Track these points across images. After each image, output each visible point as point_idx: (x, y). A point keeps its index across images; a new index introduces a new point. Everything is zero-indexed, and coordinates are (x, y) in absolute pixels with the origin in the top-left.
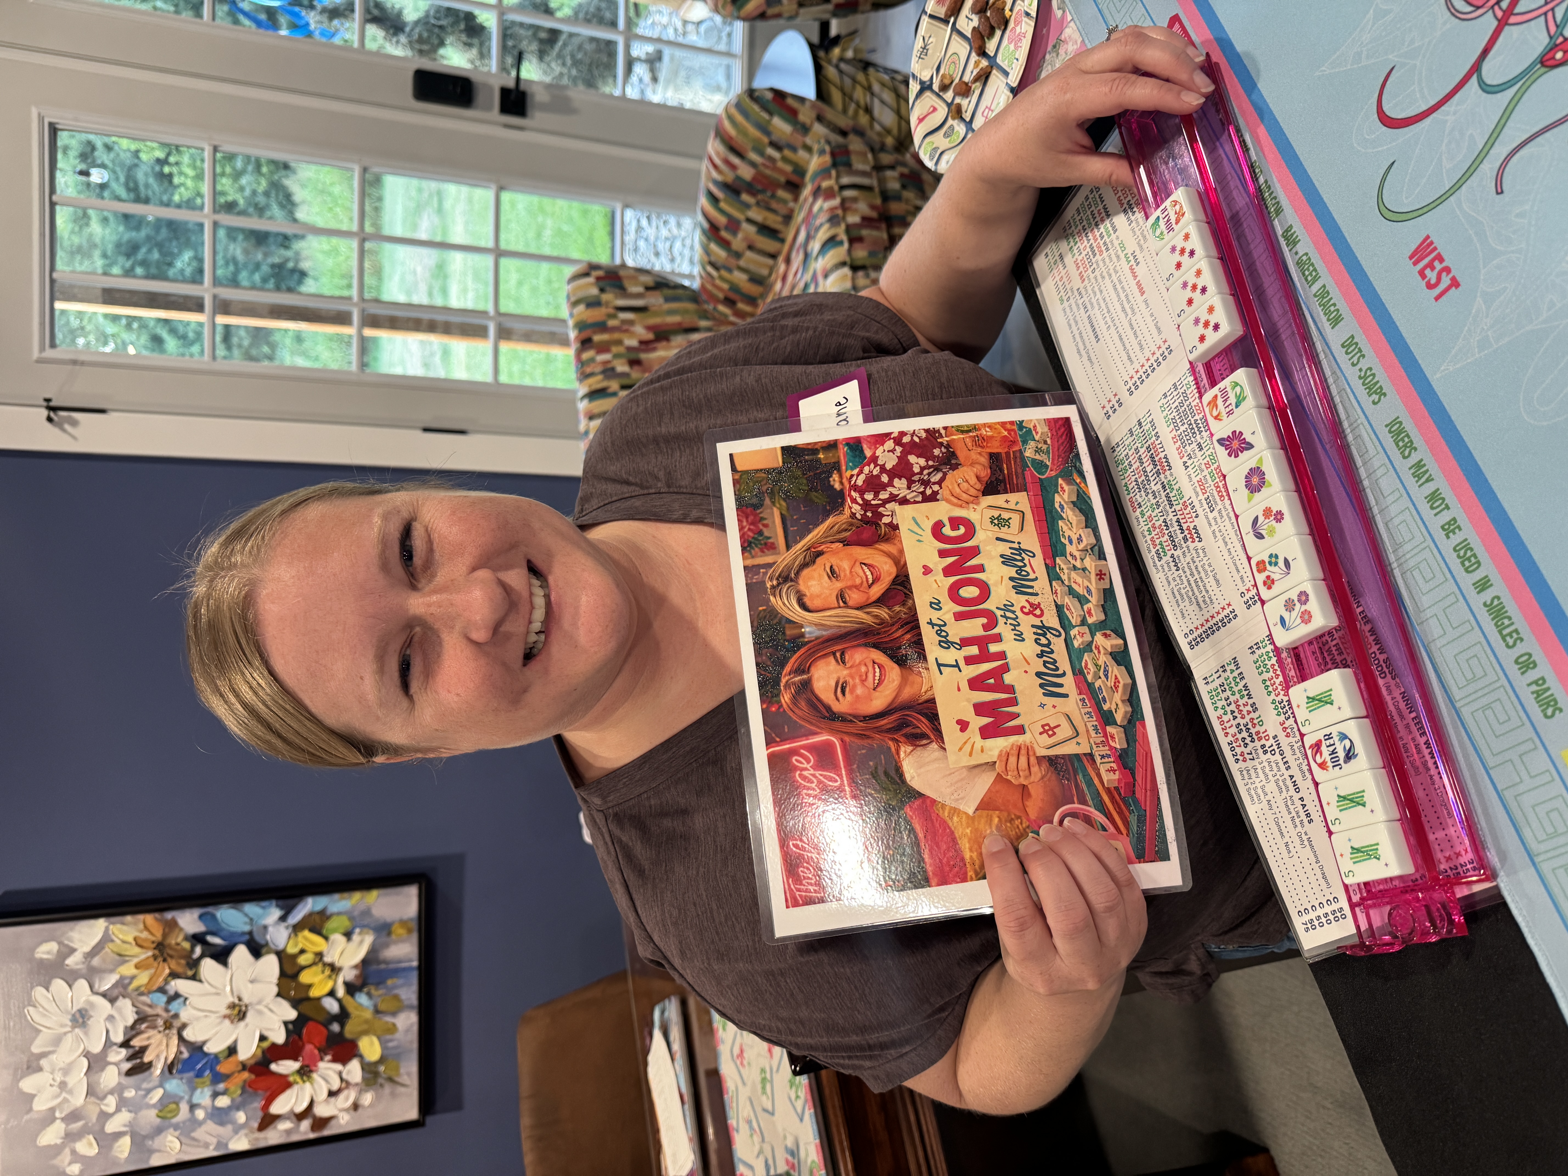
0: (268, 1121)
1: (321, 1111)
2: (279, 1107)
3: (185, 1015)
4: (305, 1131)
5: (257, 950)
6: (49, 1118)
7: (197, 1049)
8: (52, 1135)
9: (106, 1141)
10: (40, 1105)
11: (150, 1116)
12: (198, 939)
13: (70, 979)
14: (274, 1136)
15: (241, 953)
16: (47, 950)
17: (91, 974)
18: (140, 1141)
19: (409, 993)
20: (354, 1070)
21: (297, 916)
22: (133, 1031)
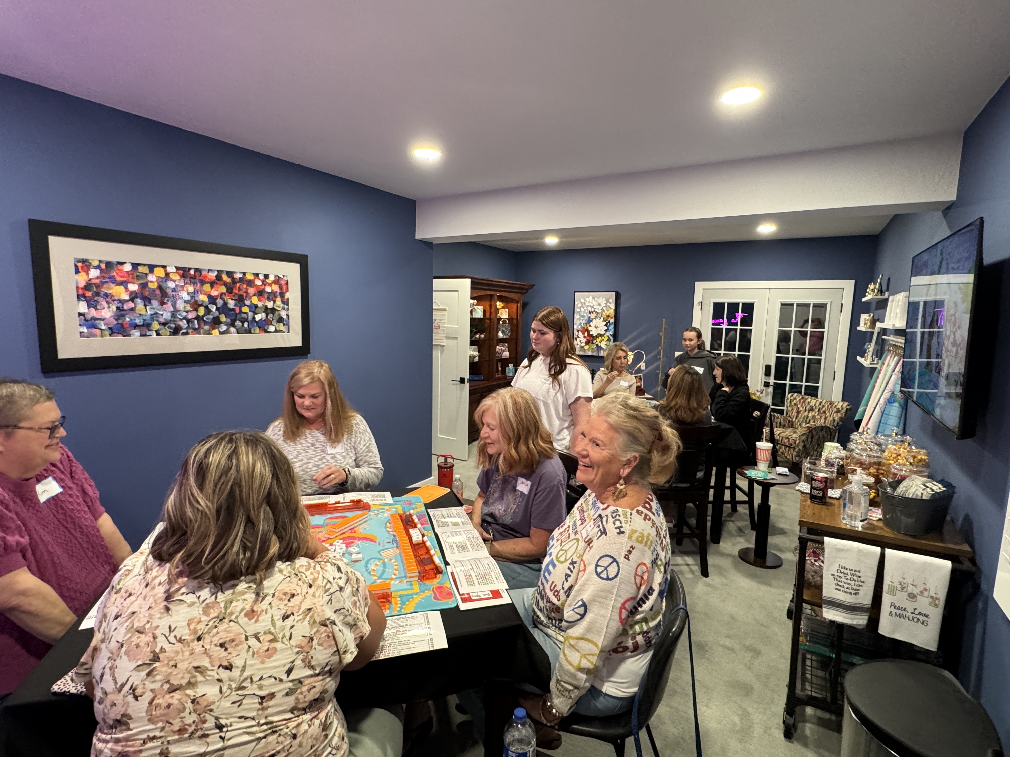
0: (578, 331)
1: (578, 339)
2: (580, 333)
3: (598, 320)
4: (575, 336)
5: (606, 331)
6: (585, 300)
7: (592, 321)
8: (583, 300)
9: (580, 308)
10: (587, 299)
11: (582, 314)
12: (609, 322)
13: (606, 303)
14: (575, 332)
15: (606, 328)
16: (611, 300)
17: (606, 306)
18: (578, 313)
19: (595, 354)
20: (583, 344)
21: (611, 337)
22: (596, 312)
